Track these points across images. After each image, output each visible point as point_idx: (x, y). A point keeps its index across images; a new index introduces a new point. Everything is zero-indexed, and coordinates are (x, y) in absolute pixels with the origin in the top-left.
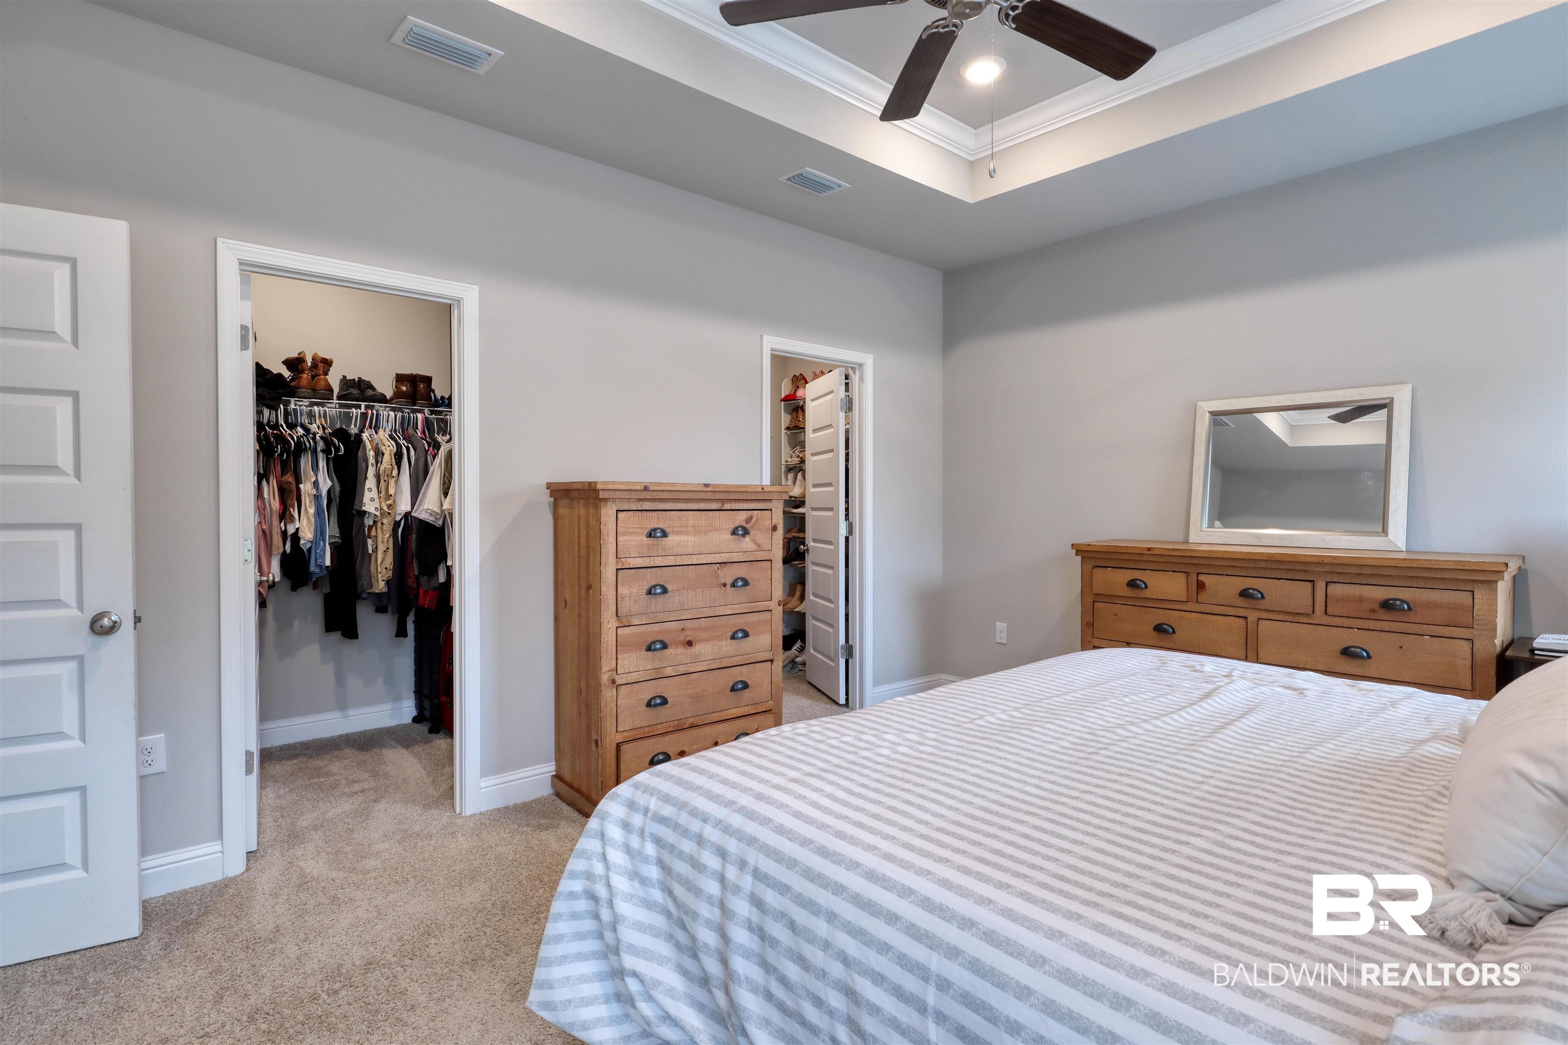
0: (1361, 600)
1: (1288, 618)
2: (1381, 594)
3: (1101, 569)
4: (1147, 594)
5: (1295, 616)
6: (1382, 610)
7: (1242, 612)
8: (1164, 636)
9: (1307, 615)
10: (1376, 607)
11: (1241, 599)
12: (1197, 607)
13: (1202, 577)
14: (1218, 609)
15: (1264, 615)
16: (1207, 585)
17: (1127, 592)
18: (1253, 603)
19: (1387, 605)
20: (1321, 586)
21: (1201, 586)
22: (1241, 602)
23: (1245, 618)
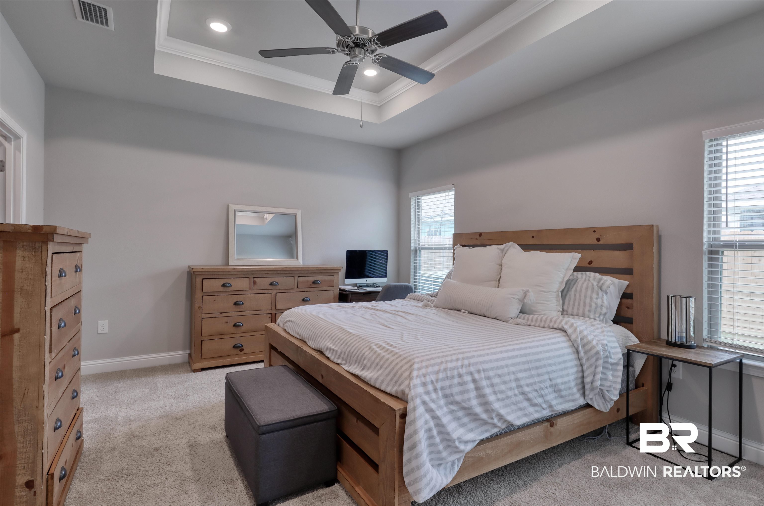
0: (308, 281)
1: (286, 291)
2: (312, 279)
3: (206, 280)
4: (231, 289)
5: (288, 290)
6: (313, 284)
7: (270, 291)
8: (238, 306)
9: (292, 289)
10: (311, 283)
11: (270, 286)
12: (253, 292)
13: (255, 279)
14: (261, 292)
15: (278, 291)
16: (257, 282)
17: (222, 289)
18: (274, 287)
19: (314, 283)
20: (296, 278)
21: (254, 283)
22: (270, 287)
23: (271, 293)
